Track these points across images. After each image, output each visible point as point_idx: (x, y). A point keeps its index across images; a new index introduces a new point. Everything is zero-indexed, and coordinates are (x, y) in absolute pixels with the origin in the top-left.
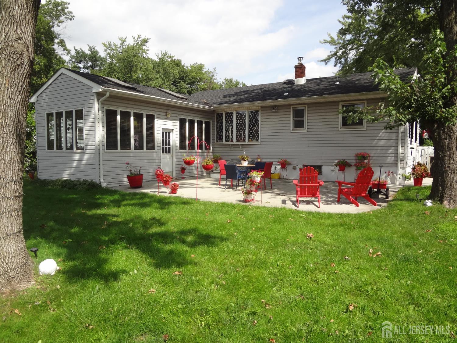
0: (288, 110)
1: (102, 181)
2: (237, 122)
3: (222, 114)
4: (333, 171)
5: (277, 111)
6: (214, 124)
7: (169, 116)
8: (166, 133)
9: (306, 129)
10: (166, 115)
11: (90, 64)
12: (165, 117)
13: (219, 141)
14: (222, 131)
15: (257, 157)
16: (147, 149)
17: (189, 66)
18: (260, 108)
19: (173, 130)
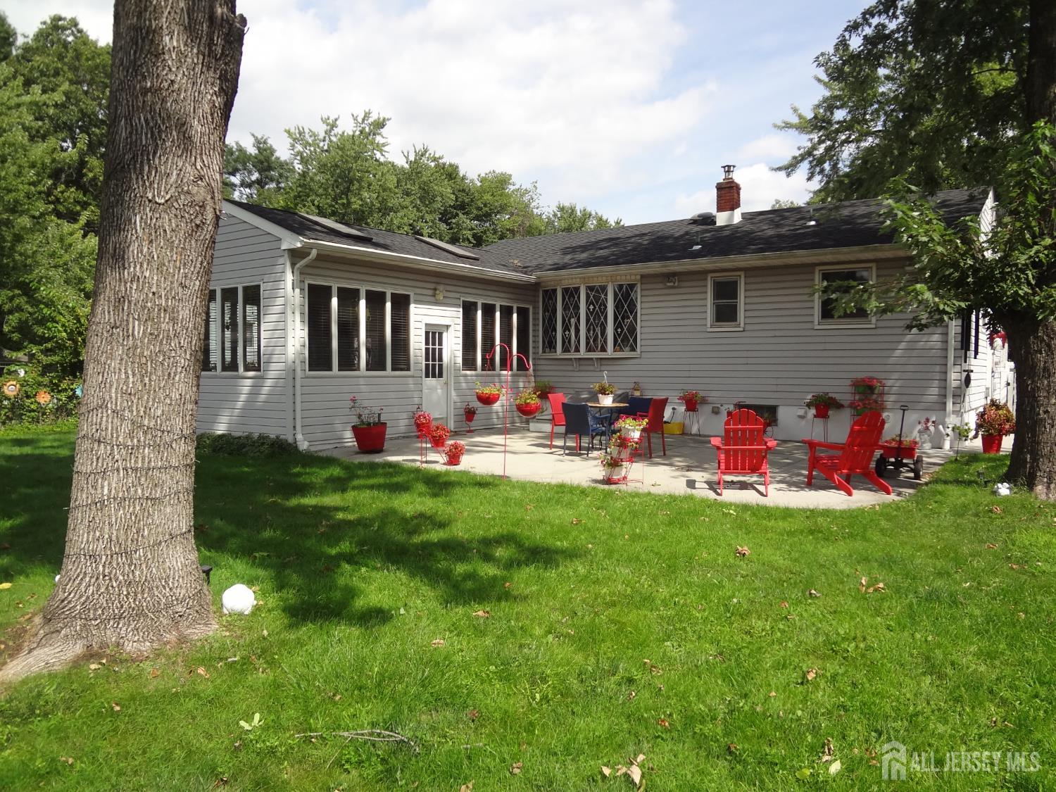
0: (701, 283)
1: (299, 437)
2: (589, 309)
3: (554, 291)
4: (802, 417)
5: (676, 284)
6: (538, 313)
7: (440, 297)
8: (434, 334)
9: (742, 325)
10: (434, 295)
11: (255, 176)
12: (432, 299)
13: (547, 350)
14: (555, 330)
15: (632, 386)
16: (393, 369)
17: (475, 177)
18: (638, 277)
19: (448, 327)
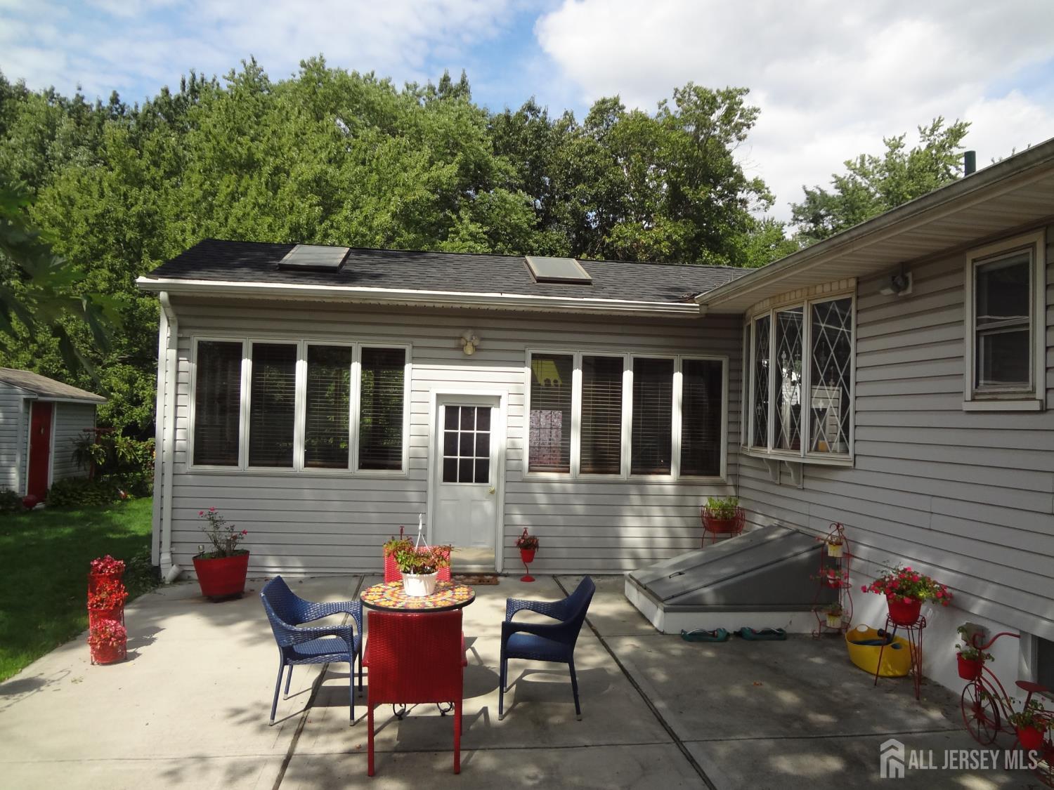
0: (954, 280)
1: (166, 557)
2: (781, 360)
6: (741, 370)
7: (469, 350)
8: (467, 411)
9: (1039, 391)
10: (461, 348)
12: (457, 354)
16: (364, 466)
18: (853, 283)
19: (500, 399)
